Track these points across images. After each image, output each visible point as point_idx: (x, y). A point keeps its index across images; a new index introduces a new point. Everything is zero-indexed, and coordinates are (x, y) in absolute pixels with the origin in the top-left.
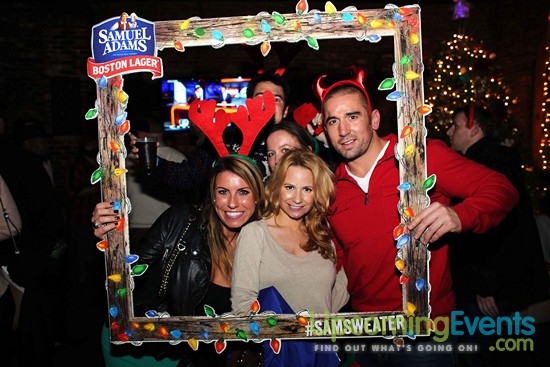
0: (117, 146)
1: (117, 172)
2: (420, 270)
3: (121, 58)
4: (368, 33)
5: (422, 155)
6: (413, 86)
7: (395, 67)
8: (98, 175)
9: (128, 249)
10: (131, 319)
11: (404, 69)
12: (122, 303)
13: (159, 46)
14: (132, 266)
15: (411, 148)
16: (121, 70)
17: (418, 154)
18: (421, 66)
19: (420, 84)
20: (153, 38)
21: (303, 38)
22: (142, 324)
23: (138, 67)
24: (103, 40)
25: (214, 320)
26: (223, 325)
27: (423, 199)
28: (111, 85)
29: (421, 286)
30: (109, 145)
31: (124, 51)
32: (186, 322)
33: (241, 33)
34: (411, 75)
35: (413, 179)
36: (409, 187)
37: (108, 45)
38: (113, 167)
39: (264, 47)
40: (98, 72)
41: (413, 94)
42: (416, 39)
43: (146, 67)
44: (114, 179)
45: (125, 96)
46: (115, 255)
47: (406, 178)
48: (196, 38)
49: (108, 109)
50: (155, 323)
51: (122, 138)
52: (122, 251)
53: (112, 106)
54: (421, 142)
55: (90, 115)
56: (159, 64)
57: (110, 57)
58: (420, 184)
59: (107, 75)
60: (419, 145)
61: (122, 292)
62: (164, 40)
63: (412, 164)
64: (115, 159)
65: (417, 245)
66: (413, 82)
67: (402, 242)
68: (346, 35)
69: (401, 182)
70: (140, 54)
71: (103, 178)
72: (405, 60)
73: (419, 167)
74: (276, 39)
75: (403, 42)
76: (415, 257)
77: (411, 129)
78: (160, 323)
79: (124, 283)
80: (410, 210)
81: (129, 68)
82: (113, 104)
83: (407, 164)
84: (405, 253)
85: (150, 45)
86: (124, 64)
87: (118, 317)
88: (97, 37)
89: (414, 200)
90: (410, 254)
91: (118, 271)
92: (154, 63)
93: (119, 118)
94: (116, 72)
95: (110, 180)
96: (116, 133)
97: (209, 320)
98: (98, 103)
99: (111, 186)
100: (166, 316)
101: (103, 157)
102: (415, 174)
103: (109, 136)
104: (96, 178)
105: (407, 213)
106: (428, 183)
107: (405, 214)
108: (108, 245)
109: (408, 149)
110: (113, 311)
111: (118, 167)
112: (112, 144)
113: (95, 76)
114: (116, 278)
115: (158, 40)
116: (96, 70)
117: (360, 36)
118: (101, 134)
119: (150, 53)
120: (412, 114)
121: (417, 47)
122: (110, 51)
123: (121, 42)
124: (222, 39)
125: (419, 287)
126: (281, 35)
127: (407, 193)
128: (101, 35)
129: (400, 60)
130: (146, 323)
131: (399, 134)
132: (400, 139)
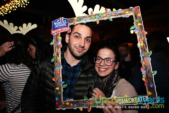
0: (58, 51)
1: (58, 58)
2: (151, 81)
3: (59, 28)
4: (126, 15)
5: (146, 46)
6: (140, 27)
7: (134, 23)
8: (53, 59)
9: (61, 80)
10: (62, 101)
11: (137, 23)
12: (60, 96)
13: (69, 24)
14: (63, 85)
15: (142, 44)
16: (60, 31)
17: (145, 46)
18: (142, 21)
19: (142, 26)
20: (68, 23)
21: (108, 18)
22: (65, 103)
23: (64, 30)
24: (55, 24)
25: (87, 101)
26: (90, 102)
27: (148, 58)
28: (57, 36)
29: (152, 86)
30: (56, 51)
31: (60, 26)
32: (78, 102)
33: (91, 19)
34: (139, 24)
35: (144, 53)
36: (143, 55)
37: (56, 26)
38: (57, 57)
39: (97, 22)
40: (54, 32)
41: (140, 29)
42: (139, 15)
43: (66, 30)
44: (58, 60)
45: (60, 38)
46: (58, 82)
47: (142, 53)
48: (79, 21)
49: (56, 41)
50: (69, 102)
51: (60, 49)
52: (59, 80)
53: (57, 41)
54: (145, 42)
55: (51, 44)
56: (69, 29)
57: (57, 28)
58: (146, 54)
59: (56, 33)
60: (144, 43)
61: (59, 93)
62: (70, 23)
63: (143, 49)
64: (58, 54)
65: (149, 73)
66: (140, 26)
67: (144, 72)
68: (119, 16)
69: (141, 54)
70: (64, 27)
71: (55, 60)
72: (137, 21)
73: (145, 49)
74: (100, 19)
75: (136, 16)
76: (149, 76)
77: (142, 39)
78: (71, 102)
79: (60, 90)
80: (144, 62)
81: (61, 31)
82: (57, 40)
83: (142, 49)
84: (145, 75)
85: (67, 24)
86: (60, 30)
87: (58, 101)
88: (53, 24)
89: (146, 59)
90: (147, 75)
91: (58, 86)
92: (68, 29)
93: (59, 44)
94: (58, 32)
95: (56, 60)
96: (58, 48)
97: (85, 101)
98: (54, 40)
99: (57, 62)
100: (72, 100)
101: (55, 54)
102: (145, 51)
103: (56, 49)
104: (53, 60)
105: (144, 63)
106: (149, 53)
107: (143, 63)
108: (56, 79)
109: (141, 44)
110: (57, 99)
111: (59, 56)
112: (57, 51)
113: (53, 34)
114: (58, 89)
115: (69, 23)
116: (53, 32)
117: (123, 16)
118: (54, 48)
119: (67, 26)
120: (141, 34)
121: (140, 17)
122: (57, 27)
123: (59, 24)
124: (86, 21)
125: (151, 86)
126: (101, 18)
127: (143, 57)
128: (54, 23)
129: (135, 21)
130: (66, 102)
131: (138, 40)
132: (138, 42)
